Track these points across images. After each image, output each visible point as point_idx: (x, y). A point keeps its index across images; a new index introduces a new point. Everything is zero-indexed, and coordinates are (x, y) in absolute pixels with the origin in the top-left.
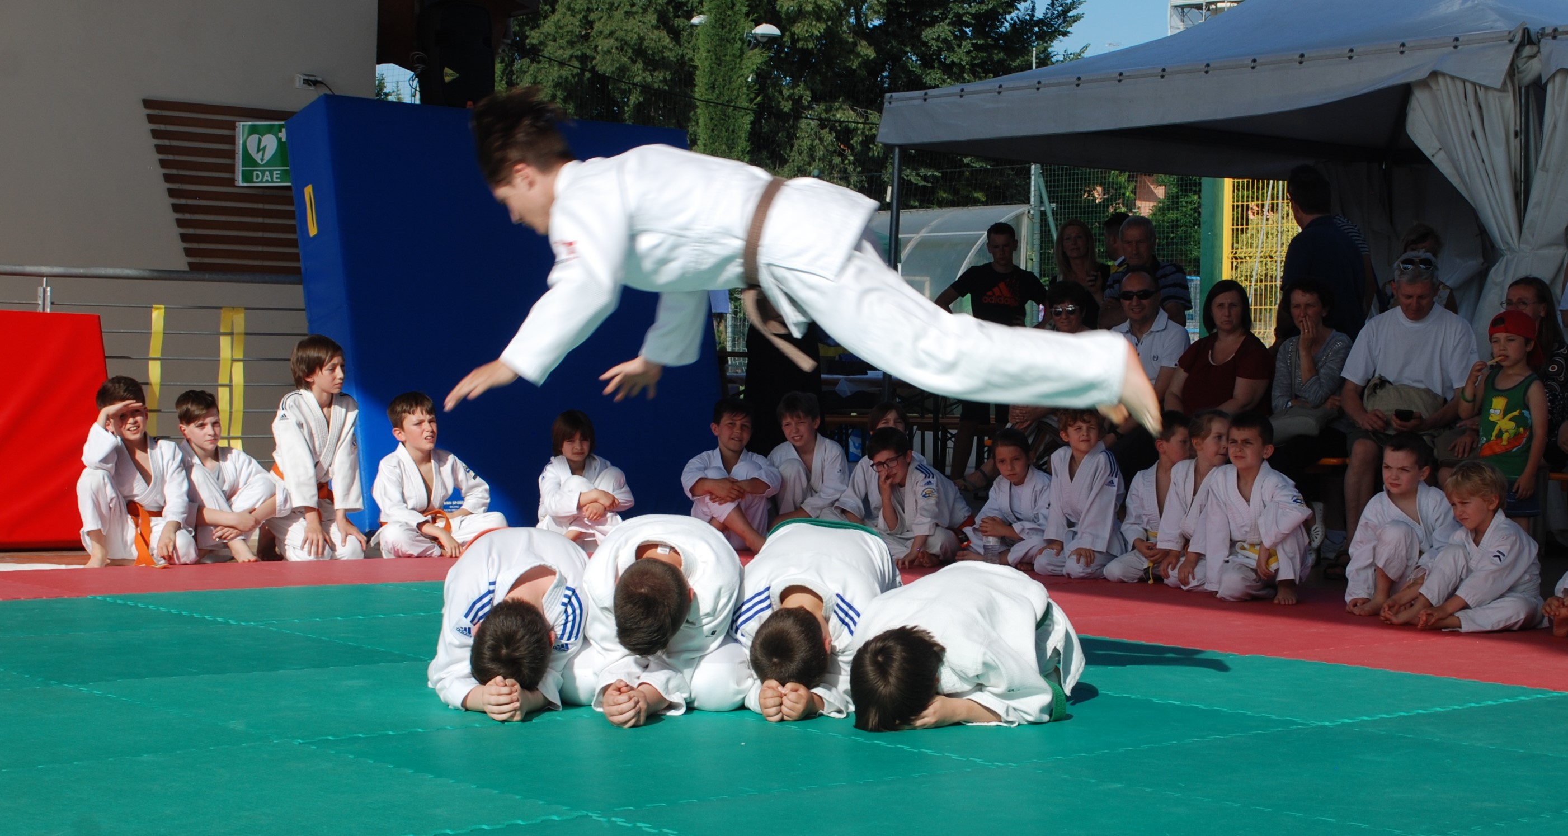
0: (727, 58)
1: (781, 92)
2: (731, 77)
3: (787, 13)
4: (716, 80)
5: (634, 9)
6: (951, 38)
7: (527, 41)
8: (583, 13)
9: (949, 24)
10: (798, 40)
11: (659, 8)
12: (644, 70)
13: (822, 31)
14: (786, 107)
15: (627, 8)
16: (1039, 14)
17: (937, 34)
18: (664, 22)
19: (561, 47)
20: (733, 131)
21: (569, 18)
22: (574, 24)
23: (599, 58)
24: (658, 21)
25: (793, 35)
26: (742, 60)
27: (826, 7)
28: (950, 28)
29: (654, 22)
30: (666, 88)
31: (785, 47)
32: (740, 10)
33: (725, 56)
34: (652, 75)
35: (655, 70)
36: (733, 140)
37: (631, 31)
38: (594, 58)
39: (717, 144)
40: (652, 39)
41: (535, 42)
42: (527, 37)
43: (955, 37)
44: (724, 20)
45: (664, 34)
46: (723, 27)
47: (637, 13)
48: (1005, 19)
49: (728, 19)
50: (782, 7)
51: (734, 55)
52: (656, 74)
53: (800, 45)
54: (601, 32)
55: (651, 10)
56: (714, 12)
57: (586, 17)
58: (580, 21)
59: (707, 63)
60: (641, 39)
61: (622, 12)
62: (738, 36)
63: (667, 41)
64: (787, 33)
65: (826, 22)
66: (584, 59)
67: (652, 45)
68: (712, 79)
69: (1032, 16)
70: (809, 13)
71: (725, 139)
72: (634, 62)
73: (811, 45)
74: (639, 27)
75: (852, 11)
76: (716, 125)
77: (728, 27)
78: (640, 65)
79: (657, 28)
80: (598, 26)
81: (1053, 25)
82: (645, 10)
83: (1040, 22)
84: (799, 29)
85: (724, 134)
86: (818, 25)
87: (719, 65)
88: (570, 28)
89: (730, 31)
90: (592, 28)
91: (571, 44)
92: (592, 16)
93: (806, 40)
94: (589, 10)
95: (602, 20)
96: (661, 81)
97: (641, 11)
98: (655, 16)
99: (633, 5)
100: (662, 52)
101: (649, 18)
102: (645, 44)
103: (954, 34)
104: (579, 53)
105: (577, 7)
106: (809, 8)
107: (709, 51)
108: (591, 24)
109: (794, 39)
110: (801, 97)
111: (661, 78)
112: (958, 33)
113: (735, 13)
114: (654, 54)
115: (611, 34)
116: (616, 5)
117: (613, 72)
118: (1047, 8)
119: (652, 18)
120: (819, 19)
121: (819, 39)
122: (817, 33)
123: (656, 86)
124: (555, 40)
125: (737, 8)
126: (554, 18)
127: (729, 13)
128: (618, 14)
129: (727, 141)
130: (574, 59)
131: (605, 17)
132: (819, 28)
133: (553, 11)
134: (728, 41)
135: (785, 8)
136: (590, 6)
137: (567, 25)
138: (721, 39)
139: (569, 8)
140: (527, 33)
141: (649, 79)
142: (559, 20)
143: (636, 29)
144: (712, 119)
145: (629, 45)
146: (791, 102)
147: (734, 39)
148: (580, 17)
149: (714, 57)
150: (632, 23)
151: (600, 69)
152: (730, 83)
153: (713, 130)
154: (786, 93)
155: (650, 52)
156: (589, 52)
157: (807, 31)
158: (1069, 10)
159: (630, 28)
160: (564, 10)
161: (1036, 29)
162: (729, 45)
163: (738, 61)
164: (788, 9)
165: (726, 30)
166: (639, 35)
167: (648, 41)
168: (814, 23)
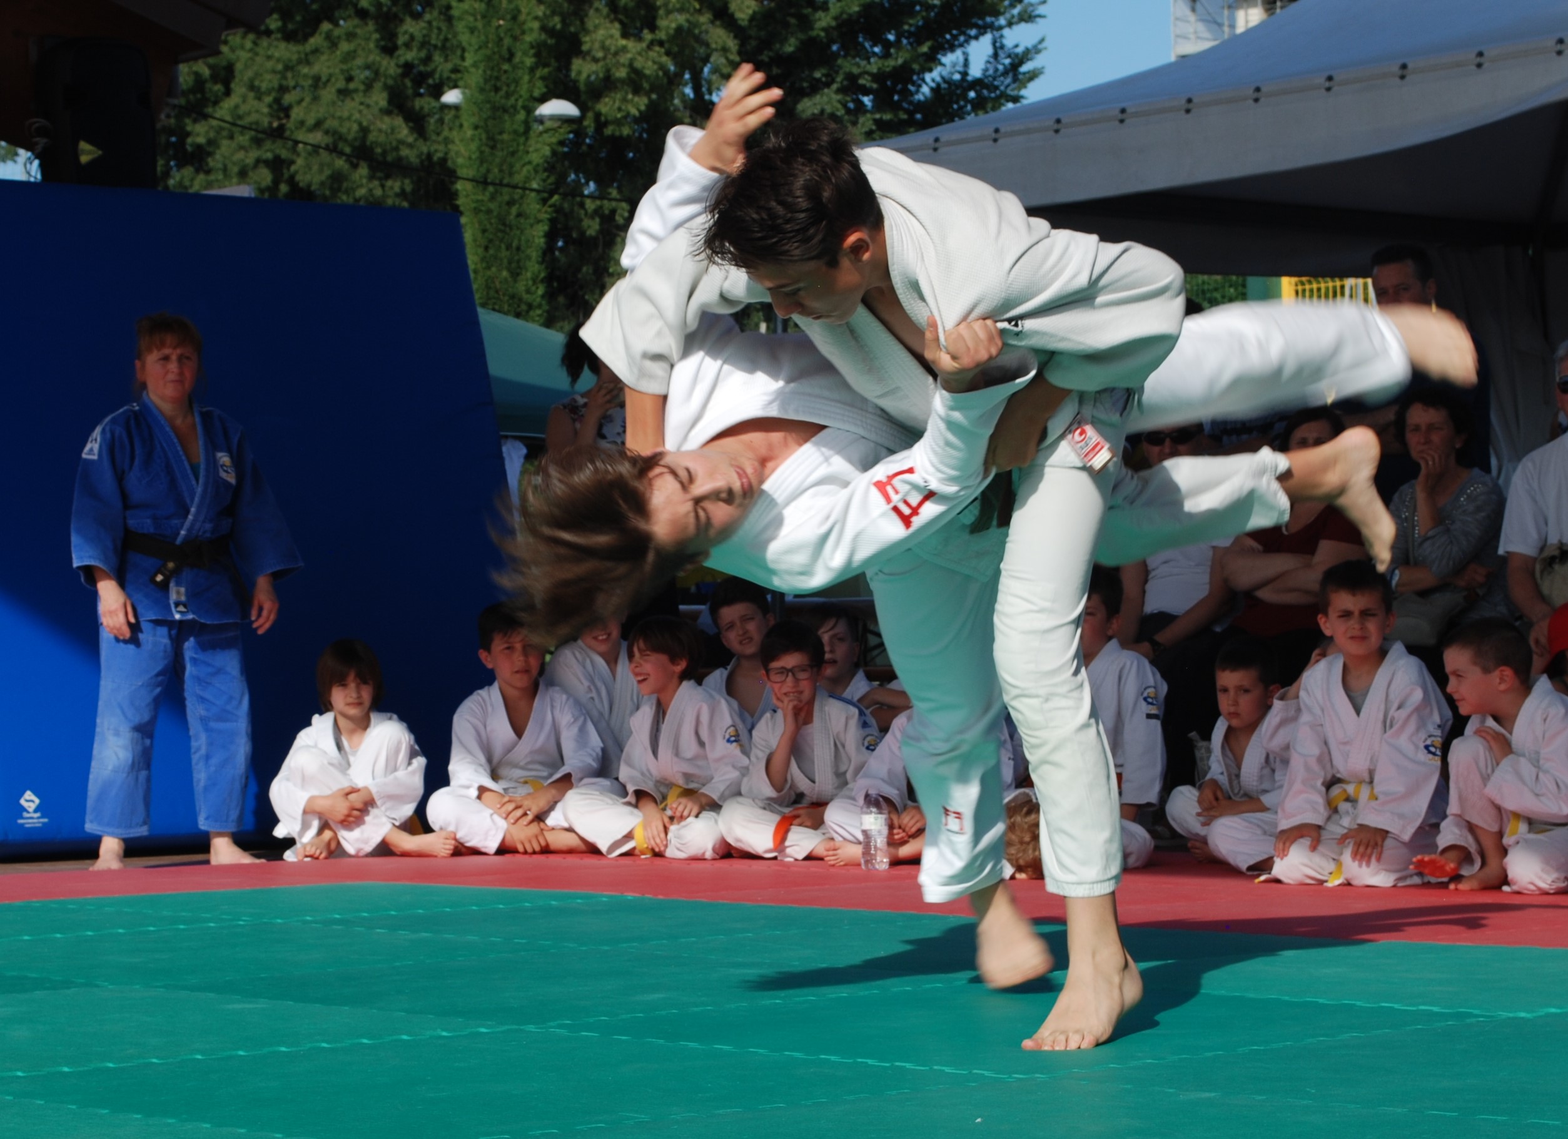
0: (505, 137)
1: (582, 205)
2: (511, 166)
3: (588, 83)
4: (488, 171)
5: (352, 86)
6: (841, 112)
7: (189, 140)
8: (274, 94)
9: (838, 91)
10: (606, 124)
11: (390, 82)
12: (371, 178)
13: (643, 108)
14: (592, 227)
15: (341, 84)
16: (976, 71)
17: (819, 107)
18: (398, 104)
19: (241, 148)
20: (518, 249)
21: (252, 103)
22: (259, 112)
23: (300, 162)
24: (390, 102)
25: (598, 115)
26: (527, 139)
27: (647, 72)
28: (839, 97)
29: (383, 103)
30: (405, 204)
31: (586, 135)
32: (522, 62)
33: (501, 133)
34: (383, 186)
35: (387, 177)
36: (518, 261)
37: (349, 118)
38: (293, 162)
39: (494, 269)
40: (380, 131)
41: (201, 140)
42: (188, 134)
43: (848, 111)
44: (498, 78)
45: (399, 121)
46: (497, 89)
47: (356, 91)
48: (923, 80)
49: (504, 78)
50: (579, 73)
51: (515, 132)
52: (389, 183)
53: (609, 131)
54: (302, 123)
55: (378, 85)
56: (482, 66)
57: (277, 101)
58: (270, 106)
59: (473, 146)
60: (364, 131)
61: (333, 90)
62: (520, 103)
63: (404, 132)
64: (590, 115)
65: (648, 94)
66: (277, 165)
67: (382, 138)
68: (483, 170)
69: (965, 74)
70: (622, 81)
71: (505, 261)
72: (355, 166)
73: (626, 131)
74: (360, 112)
75: (687, 76)
76: (491, 241)
77: (505, 88)
78: (363, 170)
79: (387, 112)
80: (297, 113)
81: (997, 88)
82: (369, 86)
83: (977, 84)
84: (607, 106)
85: (504, 254)
86: (636, 99)
87: (493, 147)
88: (254, 117)
89: (508, 95)
90: (288, 116)
91: (257, 142)
92: (288, 99)
93: (618, 123)
94: (283, 89)
95: (304, 104)
96: (397, 195)
97: (362, 87)
98: (385, 95)
99: (350, 79)
100: (397, 149)
101: (374, 98)
102: (372, 137)
103: (845, 106)
104: (269, 155)
105: (264, 86)
106: (622, 73)
107: (476, 127)
108: (286, 111)
109: (601, 123)
110: (613, 212)
111: (397, 189)
112: (851, 105)
113: (515, 67)
114: (384, 153)
115: (318, 124)
116: (324, 79)
117: (322, 184)
118: (988, 62)
119: (380, 98)
120: (637, 90)
121: (636, 120)
122: (634, 112)
123: (390, 202)
124: (231, 137)
125: (517, 60)
126: (228, 104)
127: (506, 67)
128: (328, 94)
129: (510, 263)
130: (261, 165)
131: (308, 99)
132: (638, 104)
133: (228, 93)
134: (505, 110)
135: (584, 76)
136: (284, 83)
137: (249, 113)
138: (495, 108)
139: (252, 87)
140: (189, 128)
141: (378, 192)
142: (237, 107)
143: (357, 116)
144: (484, 231)
145: (346, 141)
146: (597, 220)
147: (514, 107)
148: (268, 99)
149: (484, 136)
150: (350, 107)
151: (302, 179)
152: (511, 174)
153: (486, 248)
154: (590, 205)
155: (379, 150)
156: (284, 154)
157: (620, 109)
158: (1021, 63)
159: (346, 114)
160: (244, 90)
161: (972, 94)
162: (506, 117)
163: (522, 140)
164: (589, 76)
165: (502, 93)
166: (360, 124)
167: (375, 134)
168: (630, 96)
